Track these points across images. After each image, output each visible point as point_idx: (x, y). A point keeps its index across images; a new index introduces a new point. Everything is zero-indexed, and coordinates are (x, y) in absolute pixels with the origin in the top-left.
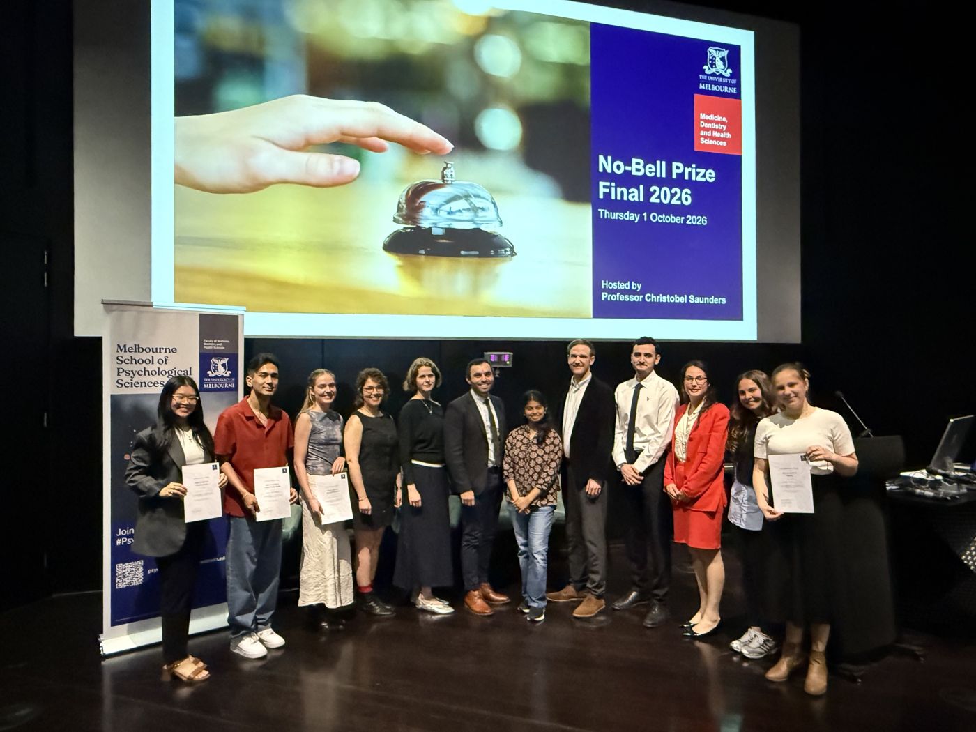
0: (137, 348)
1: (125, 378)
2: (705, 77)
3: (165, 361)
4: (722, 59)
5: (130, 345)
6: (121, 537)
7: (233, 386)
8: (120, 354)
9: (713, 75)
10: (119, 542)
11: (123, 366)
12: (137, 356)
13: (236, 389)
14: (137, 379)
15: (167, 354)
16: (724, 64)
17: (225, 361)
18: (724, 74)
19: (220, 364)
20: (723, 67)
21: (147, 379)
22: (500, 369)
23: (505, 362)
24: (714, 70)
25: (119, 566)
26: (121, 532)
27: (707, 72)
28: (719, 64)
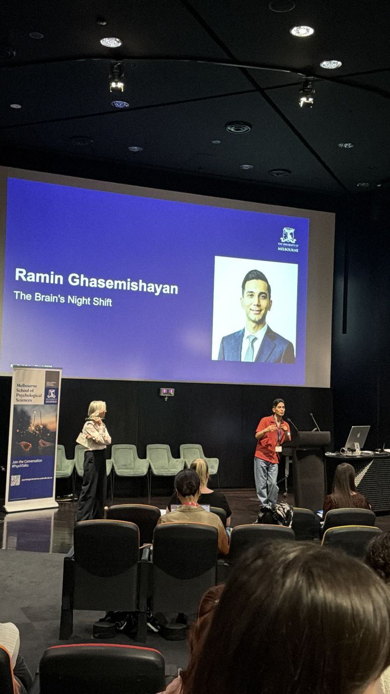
0: (24, 385)
1: (19, 398)
2: (281, 244)
3: (33, 391)
4: (291, 234)
5: (21, 384)
6: (14, 464)
7: (56, 402)
8: (18, 387)
9: (286, 242)
10: (13, 466)
11: (19, 393)
12: (23, 388)
13: (57, 403)
14: (23, 398)
15: (34, 388)
16: (292, 237)
17: (54, 391)
18: (292, 242)
19: (52, 392)
20: (291, 238)
21: (26, 398)
22: (168, 397)
23: (170, 394)
24: (286, 240)
25: (12, 476)
26: (14, 462)
27: (282, 241)
28: (289, 237)
